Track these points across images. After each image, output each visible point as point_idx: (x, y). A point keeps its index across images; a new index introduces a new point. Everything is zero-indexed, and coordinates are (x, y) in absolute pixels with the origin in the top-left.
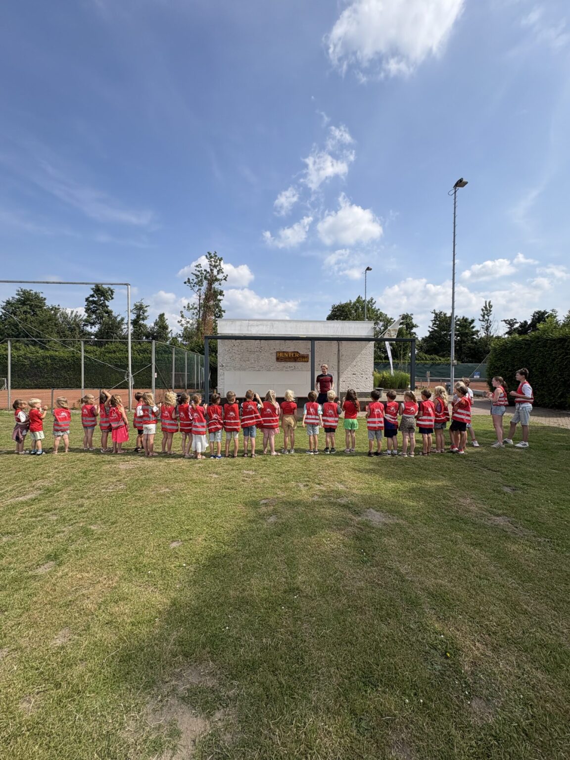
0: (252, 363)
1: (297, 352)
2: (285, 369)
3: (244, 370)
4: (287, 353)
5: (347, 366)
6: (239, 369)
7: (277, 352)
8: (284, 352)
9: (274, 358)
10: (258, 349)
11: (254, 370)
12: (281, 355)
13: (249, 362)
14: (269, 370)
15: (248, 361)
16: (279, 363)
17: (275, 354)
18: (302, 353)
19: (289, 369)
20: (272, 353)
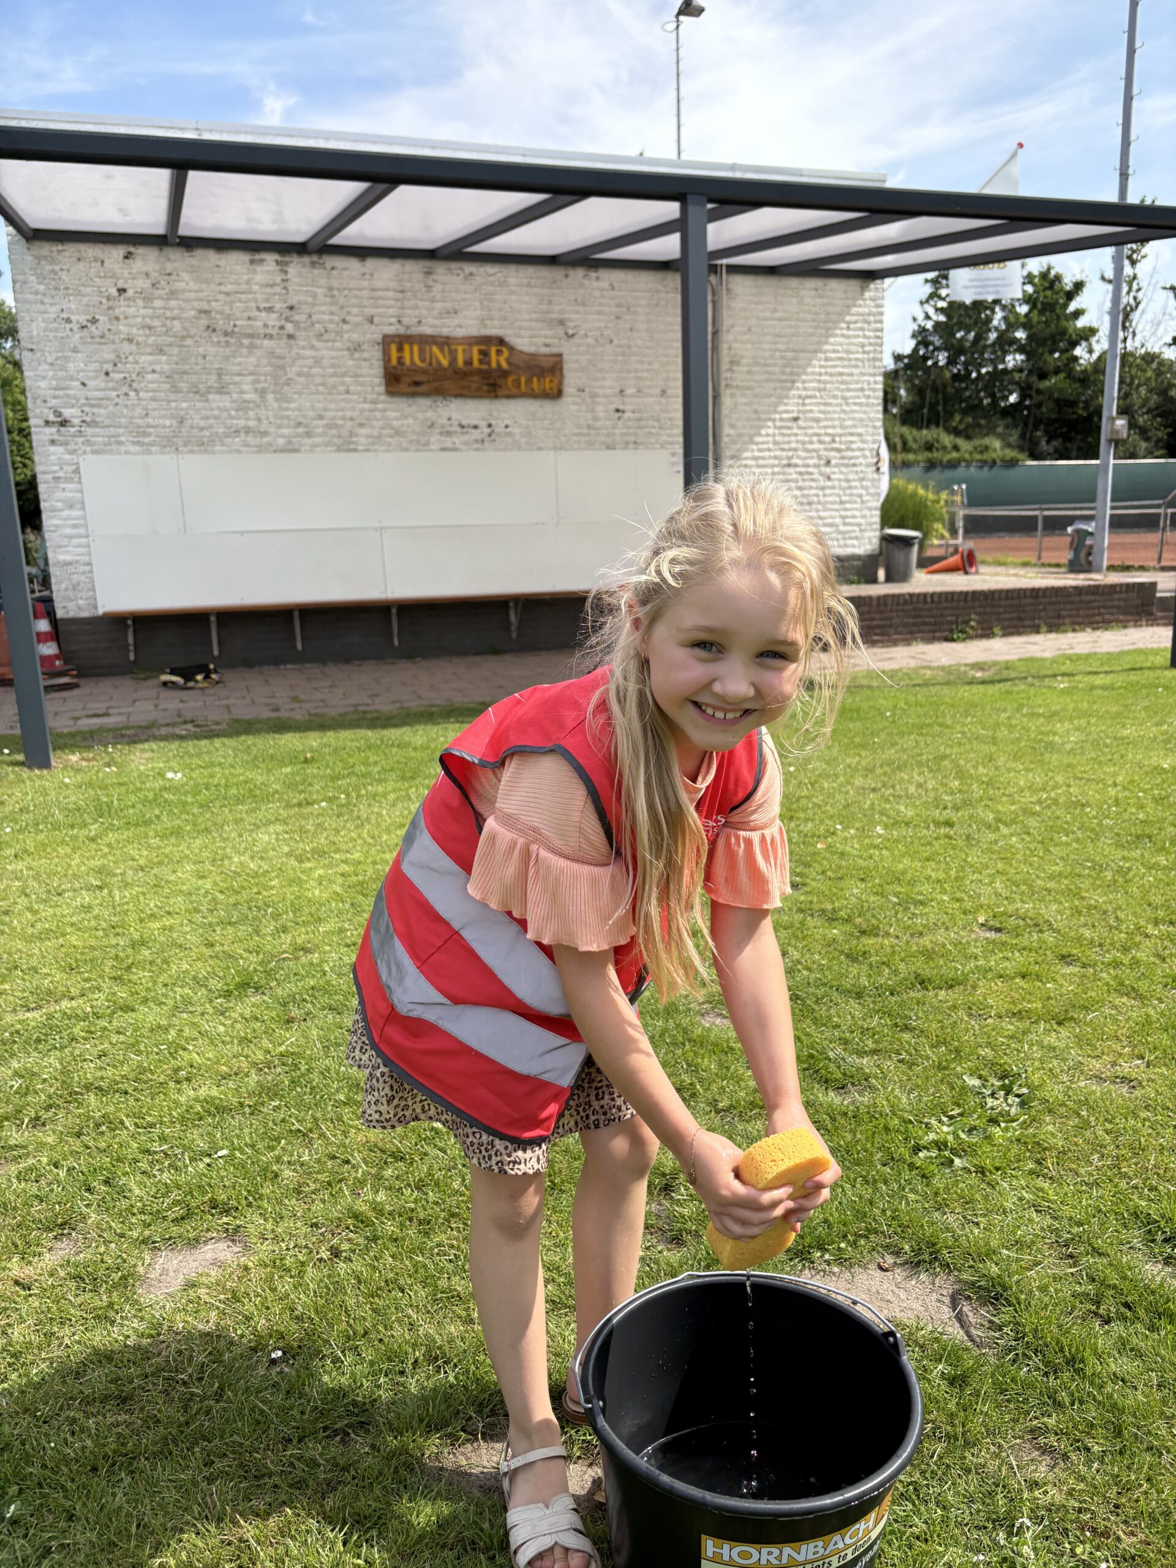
0: (243, 407)
1: (501, 341)
2: (435, 438)
3: (203, 444)
4: (445, 342)
5: (758, 421)
6: (171, 443)
7: (387, 341)
8: (425, 341)
9: (372, 374)
10: (273, 320)
11: (261, 449)
12: (412, 356)
13: (224, 401)
14: (347, 445)
15: (222, 390)
16: (403, 405)
17: (376, 353)
18: (524, 343)
19: (458, 441)
20: (356, 348)
